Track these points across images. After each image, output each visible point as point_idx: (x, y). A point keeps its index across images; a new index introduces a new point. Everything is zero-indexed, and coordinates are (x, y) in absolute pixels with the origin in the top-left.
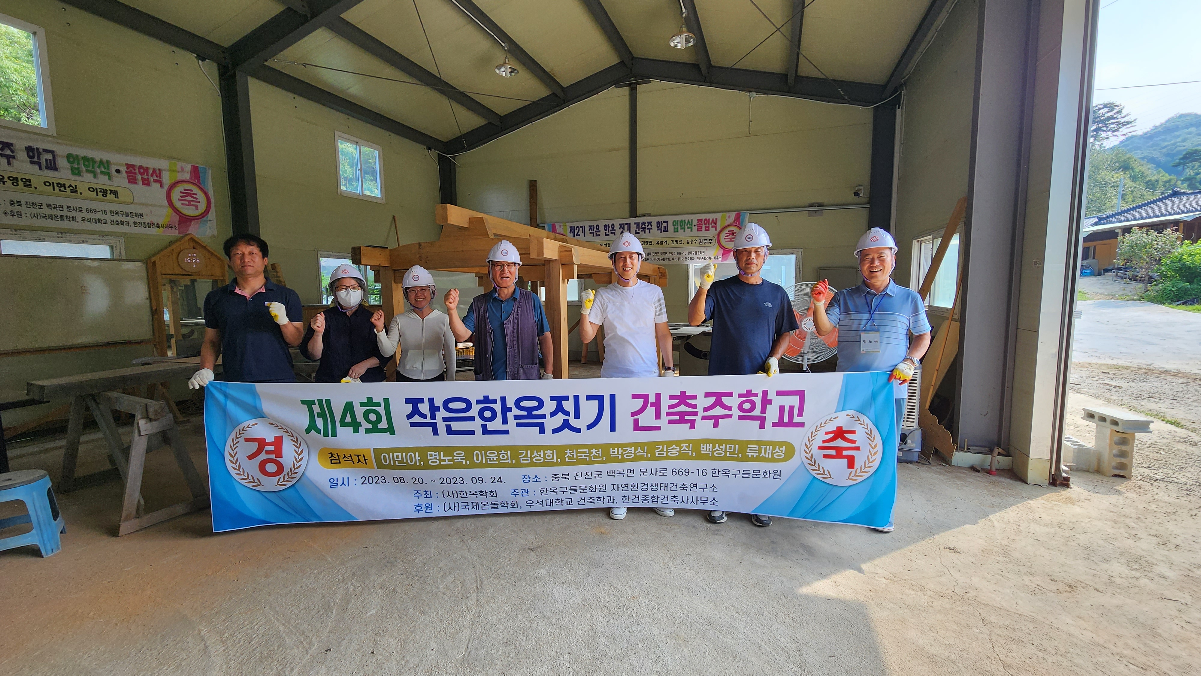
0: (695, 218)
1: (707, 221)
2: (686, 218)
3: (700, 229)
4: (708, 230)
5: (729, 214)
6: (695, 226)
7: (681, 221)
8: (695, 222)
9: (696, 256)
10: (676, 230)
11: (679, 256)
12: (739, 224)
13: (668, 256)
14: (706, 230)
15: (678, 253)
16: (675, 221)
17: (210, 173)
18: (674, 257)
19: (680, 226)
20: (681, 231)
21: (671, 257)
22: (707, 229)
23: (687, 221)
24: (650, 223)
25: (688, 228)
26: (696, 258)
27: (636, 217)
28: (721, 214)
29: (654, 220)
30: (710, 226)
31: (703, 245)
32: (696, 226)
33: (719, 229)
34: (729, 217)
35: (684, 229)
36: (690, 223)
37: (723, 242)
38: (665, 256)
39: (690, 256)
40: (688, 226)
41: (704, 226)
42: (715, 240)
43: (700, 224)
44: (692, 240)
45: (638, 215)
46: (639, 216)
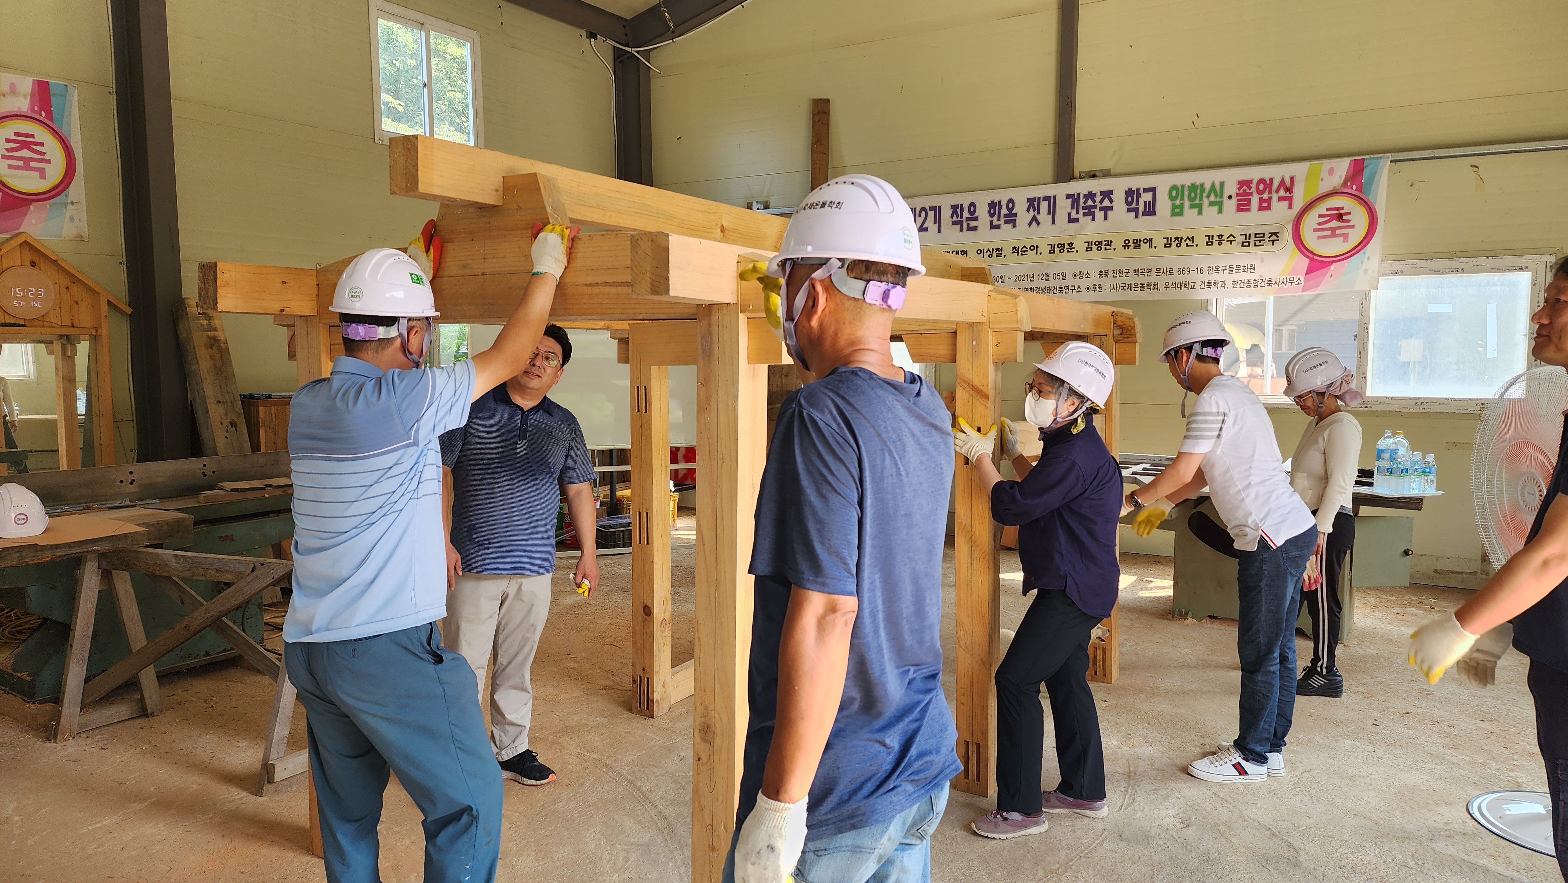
0: (1231, 178)
1: (1266, 184)
2: (1206, 178)
3: (1243, 206)
4: (1269, 208)
5: (1327, 164)
6: (1230, 197)
7: (1193, 187)
8: (1231, 189)
9: (1229, 278)
10: (1177, 211)
11: (1182, 278)
12: (1360, 189)
13: (1152, 279)
14: (1261, 208)
15: (1181, 271)
16: (1174, 187)
17: (76, 97)
18: (1171, 280)
19: (1190, 199)
20: (1190, 214)
21: (1161, 280)
22: (1266, 205)
23: (1207, 186)
24: (1107, 194)
25: (1211, 204)
26: (1229, 284)
27: (1071, 178)
28: (1304, 166)
29: (1119, 186)
30: (1275, 197)
31: (1252, 248)
32: (1234, 200)
33: (1298, 204)
34: (1331, 171)
35: (1200, 207)
36: (1217, 191)
37: (1310, 239)
38: (1145, 279)
39: (1214, 277)
40: (1212, 198)
41: (1255, 200)
42: (1287, 236)
43: (1245, 193)
44: (1220, 236)
45: (1077, 173)
46: (1081, 178)
